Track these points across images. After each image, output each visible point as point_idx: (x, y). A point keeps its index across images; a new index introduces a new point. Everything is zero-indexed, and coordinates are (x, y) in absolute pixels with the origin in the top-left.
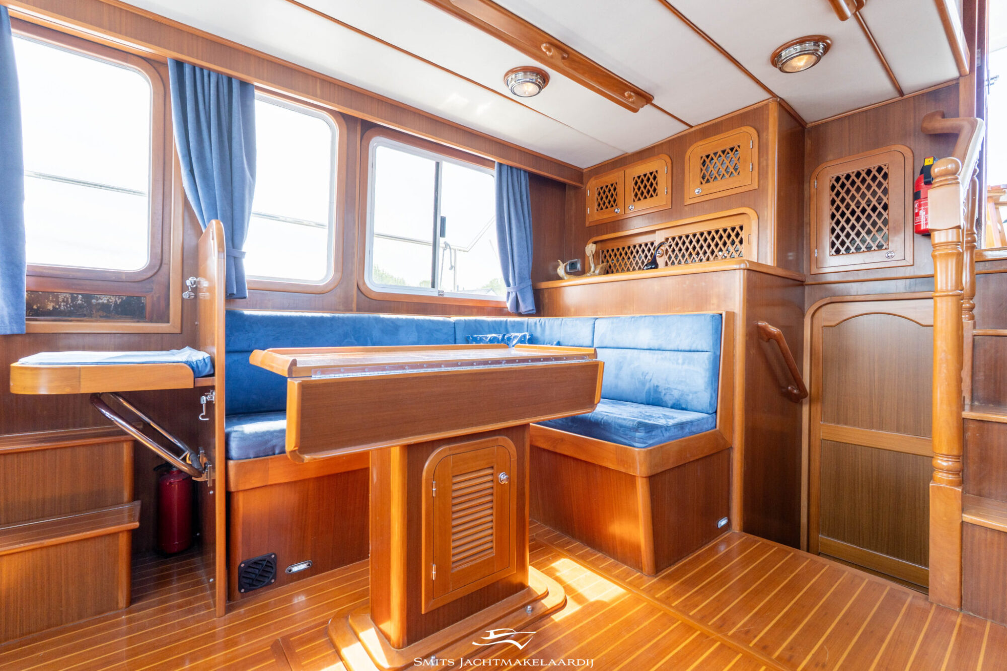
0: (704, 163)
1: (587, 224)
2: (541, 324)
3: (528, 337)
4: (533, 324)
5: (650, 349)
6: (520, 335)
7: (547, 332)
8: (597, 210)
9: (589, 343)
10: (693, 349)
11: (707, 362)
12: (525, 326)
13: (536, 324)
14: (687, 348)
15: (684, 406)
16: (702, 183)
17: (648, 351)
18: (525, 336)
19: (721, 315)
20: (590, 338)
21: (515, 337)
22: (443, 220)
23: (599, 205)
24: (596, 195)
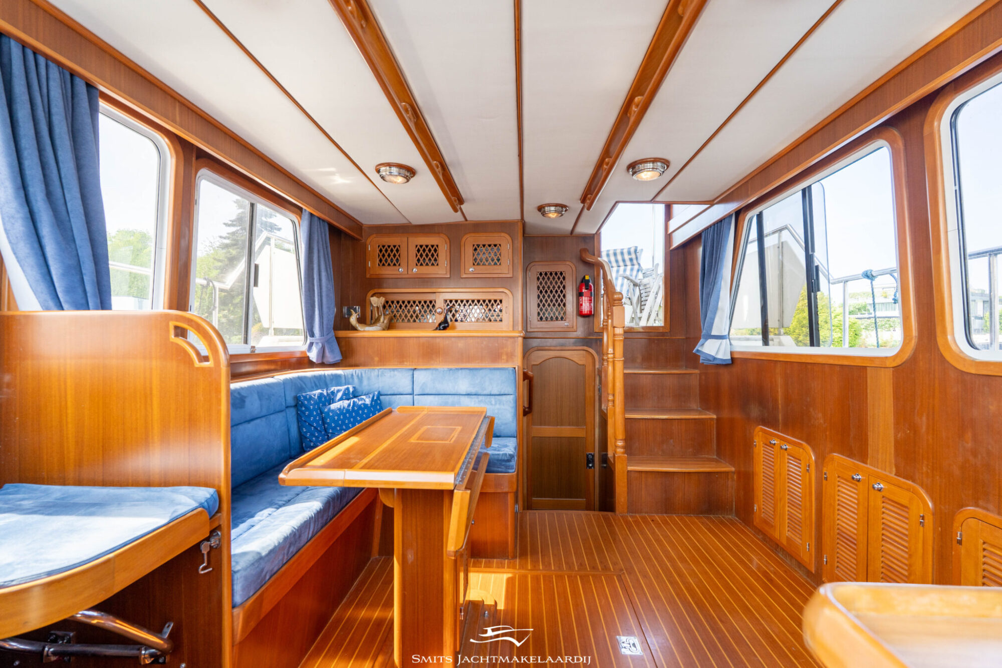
0: (476, 249)
1: (368, 276)
2: (358, 376)
3: (351, 390)
4: (350, 376)
5: (468, 395)
6: (343, 388)
7: (365, 382)
8: (379, 265)
9: (410, 391)
10: (502, 393)
11: (512, 402)
12: (343, 379)
13: (352, 375)
14: (498, 393)
15: (498, 434)
16: (474, 264)
17: (466, 396)
18: (348, 389)
19: (515, 368)
20: (410, 387)
21: (338, 391)
22: (256, 267)
23: (381, 261)
24: (378, 251)
